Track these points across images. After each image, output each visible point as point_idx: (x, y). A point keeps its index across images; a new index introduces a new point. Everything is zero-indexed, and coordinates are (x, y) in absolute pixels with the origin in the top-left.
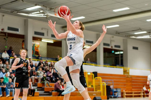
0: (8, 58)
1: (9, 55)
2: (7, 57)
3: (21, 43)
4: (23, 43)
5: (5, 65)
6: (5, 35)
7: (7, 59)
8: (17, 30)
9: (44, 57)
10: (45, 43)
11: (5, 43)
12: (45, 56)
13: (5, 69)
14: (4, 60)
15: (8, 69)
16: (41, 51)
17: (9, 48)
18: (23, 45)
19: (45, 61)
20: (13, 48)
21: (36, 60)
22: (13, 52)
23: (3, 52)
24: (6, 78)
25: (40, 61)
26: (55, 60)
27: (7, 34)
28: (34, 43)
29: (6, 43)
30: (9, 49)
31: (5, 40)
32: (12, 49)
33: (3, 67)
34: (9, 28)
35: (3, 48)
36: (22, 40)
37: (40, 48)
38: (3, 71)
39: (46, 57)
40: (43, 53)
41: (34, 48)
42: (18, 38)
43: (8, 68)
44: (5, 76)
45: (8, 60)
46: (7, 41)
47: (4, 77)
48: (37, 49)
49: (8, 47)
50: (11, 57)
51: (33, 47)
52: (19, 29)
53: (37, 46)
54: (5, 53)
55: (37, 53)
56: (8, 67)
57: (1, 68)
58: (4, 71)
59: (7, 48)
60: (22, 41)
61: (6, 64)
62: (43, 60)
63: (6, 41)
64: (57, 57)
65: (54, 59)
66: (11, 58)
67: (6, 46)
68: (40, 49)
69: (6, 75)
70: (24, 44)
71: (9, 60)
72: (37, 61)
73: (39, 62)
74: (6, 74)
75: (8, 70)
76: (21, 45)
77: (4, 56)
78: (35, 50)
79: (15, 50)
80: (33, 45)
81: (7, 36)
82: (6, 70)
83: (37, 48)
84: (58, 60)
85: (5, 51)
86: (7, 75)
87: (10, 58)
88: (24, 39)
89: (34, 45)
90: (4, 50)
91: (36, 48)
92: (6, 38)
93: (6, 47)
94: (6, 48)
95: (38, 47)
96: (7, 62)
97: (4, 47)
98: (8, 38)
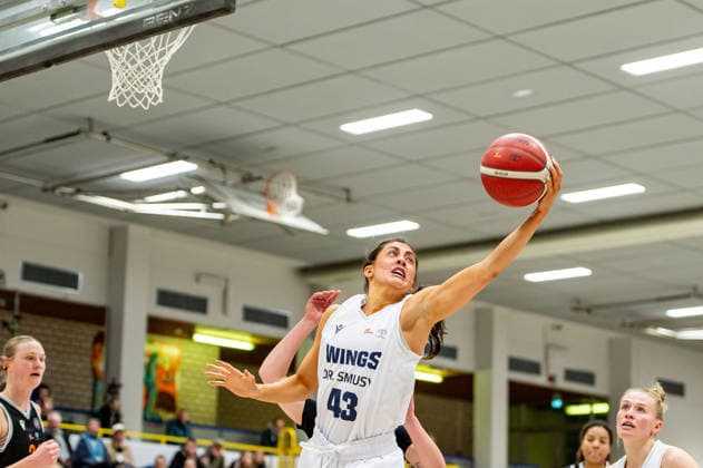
3: (88, 345)
4: (98, 346)
6: (10, 307)
8: (69, 280)
9: (200, 422)
10: (210, 350)
12: (207, 416)
16: (186, 390)
18: (95, 356)
19: (208, 443)
21: (164, 438)
25: (183, 445)
26: (258, 438)
27: (17, 301)
28: (154, 348)
31: (7, 333)
34: (31, 272)
36: (91, 331)
37: (183, 376)
39: (212, 423)
40: (197, 401)
41: (154, 373)
42: (71, 323)
48: (165, 382)
51: (148, 369)
52: (81, 277)
53: (167, 367)
55: (167, 401)
60: (91, 339)
62: (200, 442)
64: (270, 425)
65: (254, 433)
68: (186, 380)
70: (100, 351)
72: (169, 443)
76: (88, 359)
78: (159, 386)
80: (147, 360)
81: (17, 312)
83: (167, 373)
84: (273, 438)
88: (102, 329)
89: (153, 357)
91: (164, 377)
92: (9, 318)
95: (173, 370)
98: (23, 322)
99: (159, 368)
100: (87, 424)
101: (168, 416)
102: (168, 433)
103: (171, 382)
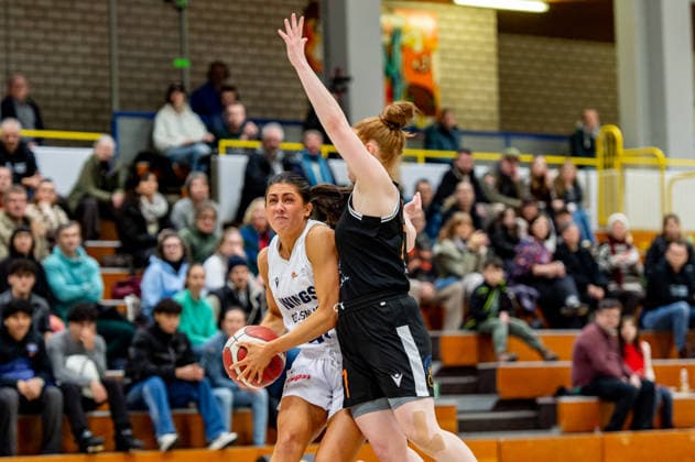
0: (204, 150)
5: (182, 205)
7: (190, 156)
9: (475, 128)
10: (481, 19)
11: (174, 35)
12: (484, 117)
13: (184, 232)
14: (175, 166)
15: (204, 236)
16: (452, 81)
17: (205, 69)
19: (496, 157)
20: (234, 71)
21: (421, 153)
25: (451, 162)
26: (565, 145)
28: (390, 21)
29: (180, 29)
31: (173, 13)
32: (231, 82)
35: (157, 76)
37: (443, 59)
38: (167, 251)
39: (494, 128)
40: (468, 97)
41: (399, 57)
44: (187, 286)
45: (204, 167)
46: (186, 14)
48: (417, 71)
49: (194, 63)
50: (224, 143)
51: (389, 52)
53: (418, 48)
54: (178, 111)
55: (423, 97)
56: (208, 221)
57: (152, 229)
58: (176, 254)
59: (193, 73)
61: (190, 194)
62: (477, 156)
63: (180, 19)
64: (579, 124)
65: (559, 138)
66: (229, 151)
67: (181, 54)
68: (447, 65)
69: (193, 282)
71: (208, 165)
72: (429, 160)
73: (443, 168)
74: (188, 274)
75: (209, 247)
77: (169, 136)
78: (408, 78)
79: (253, 87)
80: (386, 39)
82: (196, 241)
83: (419, 57)
84: (587, 143)
85: (172, 89)
86: (196, 277)
87: (214, 145)
89: (396, 34)
90: (164, 88)
91: (415, 64)
93: (182, 63)
94: (181, 71)
95: (427, 52)
97: (170, 61)
99: (405, 49)
100: (303, 141)
101: (424, 122)
102: (428, 145)
103: (428, 71)
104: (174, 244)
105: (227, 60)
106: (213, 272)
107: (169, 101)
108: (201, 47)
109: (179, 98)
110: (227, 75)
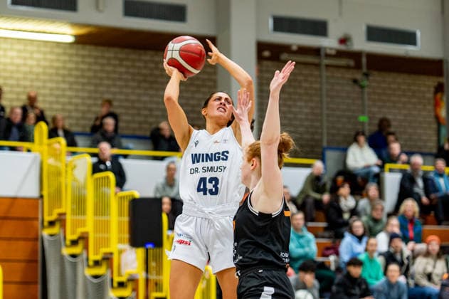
0: (376, 170)
1: (380, 157)
2: (368, 167)
3: (430, 95)
4: (439, 95)
5: (363, 203)
6: (358, 66)
7: (368, 174)
8: (409, 38)
11: (359, 102)
13: (364, 218)
14: (359, 180)
15: (376, 221)
17: (376, 122)
18: (437, 105)
20: (394, 123)
22: (391, 138)
23: (350, 144)
24: (371, 259)
27: (364, 60)
29: (362, 99)
30: (375, 128)
31: (357, 89)
32: (392, 130)
33: (354, 212)
34: (374, 34)
35: (350, 126)
36: (431, 82)
38: (354, 230)
42: (413, 77)
43: (375, 215)
44: (366, 250)
45: (376, 180)
46: (366, 90)
47: (363, 257)
49: (370, 118)
50: (388, 166)
52: (418, 34)
54: (361, 146)
56: (379, 212)
57: (346, 216)
58: (360, 231)
59: (370, 124)
60: (432, 90)
61: (367, 196)
63: (362, 93)
66: (391, 170)
67: (363, 113)
69: (370, 248)
70: (441, 99)
71: (378, 179)
74: (367, 243)
75: (379, 227)
76: (430, 107)
77: (356, 161)
79: (405, 133)
81: (365, 70)
82: (371, 223)
85: (357, 134)
86: (372, 245)
87: (382, 167)
88: (443, 80)
90: (353, 133)
92: (358, 76)
93: (363, 118)
94: (363, 123)
96: (372, 189)
97: (356, 118)
98: (371, 78)
100: (434, 165)
104: (358, 225)
105: (390, 117)
106: (381, 242)
107: (356, 140)
108: (375, 109)
109: (362, 139)
110: (389, 126)
